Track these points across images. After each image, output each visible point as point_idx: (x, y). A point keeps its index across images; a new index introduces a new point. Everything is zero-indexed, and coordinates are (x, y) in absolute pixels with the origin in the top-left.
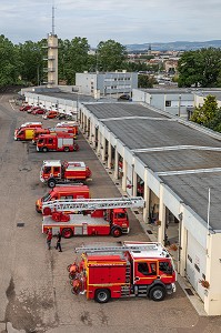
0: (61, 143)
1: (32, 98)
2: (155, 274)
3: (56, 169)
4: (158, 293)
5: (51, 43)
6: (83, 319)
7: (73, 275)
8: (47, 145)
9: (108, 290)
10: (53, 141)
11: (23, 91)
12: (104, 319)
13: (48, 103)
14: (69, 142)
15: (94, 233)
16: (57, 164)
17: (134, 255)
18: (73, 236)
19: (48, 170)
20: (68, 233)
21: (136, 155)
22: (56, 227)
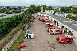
0: (47, 21)
1: (39, 14)
2: (70, 40)
3: (48, 25)
4: (71, 42)
5: (42, 6)
6: (61, 46)
7: (58, 40)
8: (45, 21)
9: (64, 42)
10: (45, 20)
11: (38, 13)
12: (64, 46)
13: (42, 15)
14: (48, 21)
15: (57, 34)
16: (48, 24)
17: (67, 37)
18: (54, 34)
19: (47, 25)
20: (53, 34)
21: (61, 22)
22: (52, 33)
